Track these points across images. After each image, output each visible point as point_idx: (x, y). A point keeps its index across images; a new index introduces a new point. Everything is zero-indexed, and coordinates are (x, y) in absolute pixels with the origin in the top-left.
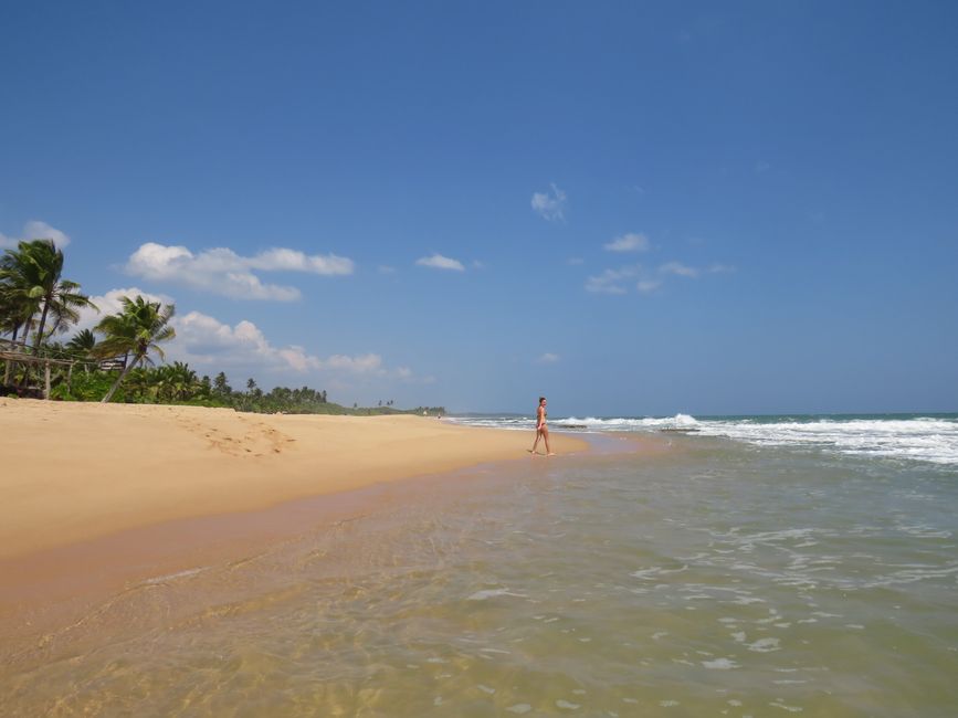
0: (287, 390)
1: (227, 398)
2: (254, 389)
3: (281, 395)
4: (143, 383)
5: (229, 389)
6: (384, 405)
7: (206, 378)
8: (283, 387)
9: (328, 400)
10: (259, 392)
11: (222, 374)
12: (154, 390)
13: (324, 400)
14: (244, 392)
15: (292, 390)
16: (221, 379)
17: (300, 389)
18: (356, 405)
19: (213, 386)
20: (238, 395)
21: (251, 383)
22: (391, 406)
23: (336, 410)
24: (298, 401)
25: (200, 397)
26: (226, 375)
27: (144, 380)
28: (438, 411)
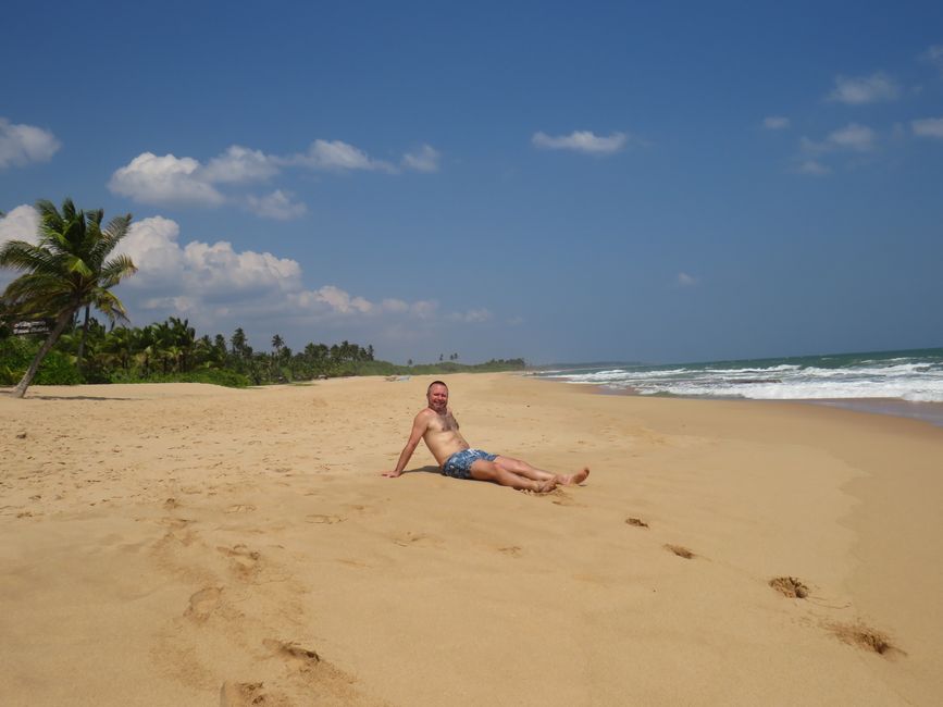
0: (323, 347)
1: (248, 362)
2: (281, 348)
3: (316, 355)
4: (123, 350)
5: (250, 350)
6: (447, 359)
7: (219, 337)
8: (317, 343)
9: (375, 358)
10: (287, 352)
11: (240, 331)
12: (140, 359)
13: (371, 357)
14: (269, 353)
15: (330, 346)
16: (239, 338)
17: (340, 345)
18: (410, 362)
19: (229, 347)
20: (261, 357)
21: (277, 341)
22: (455, 361)
23: (388, 370)
24: (338, 360)
25: (208, 365)
26: (245, 332)
27: (124, 345)
28: (517, 364)
